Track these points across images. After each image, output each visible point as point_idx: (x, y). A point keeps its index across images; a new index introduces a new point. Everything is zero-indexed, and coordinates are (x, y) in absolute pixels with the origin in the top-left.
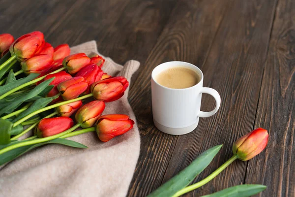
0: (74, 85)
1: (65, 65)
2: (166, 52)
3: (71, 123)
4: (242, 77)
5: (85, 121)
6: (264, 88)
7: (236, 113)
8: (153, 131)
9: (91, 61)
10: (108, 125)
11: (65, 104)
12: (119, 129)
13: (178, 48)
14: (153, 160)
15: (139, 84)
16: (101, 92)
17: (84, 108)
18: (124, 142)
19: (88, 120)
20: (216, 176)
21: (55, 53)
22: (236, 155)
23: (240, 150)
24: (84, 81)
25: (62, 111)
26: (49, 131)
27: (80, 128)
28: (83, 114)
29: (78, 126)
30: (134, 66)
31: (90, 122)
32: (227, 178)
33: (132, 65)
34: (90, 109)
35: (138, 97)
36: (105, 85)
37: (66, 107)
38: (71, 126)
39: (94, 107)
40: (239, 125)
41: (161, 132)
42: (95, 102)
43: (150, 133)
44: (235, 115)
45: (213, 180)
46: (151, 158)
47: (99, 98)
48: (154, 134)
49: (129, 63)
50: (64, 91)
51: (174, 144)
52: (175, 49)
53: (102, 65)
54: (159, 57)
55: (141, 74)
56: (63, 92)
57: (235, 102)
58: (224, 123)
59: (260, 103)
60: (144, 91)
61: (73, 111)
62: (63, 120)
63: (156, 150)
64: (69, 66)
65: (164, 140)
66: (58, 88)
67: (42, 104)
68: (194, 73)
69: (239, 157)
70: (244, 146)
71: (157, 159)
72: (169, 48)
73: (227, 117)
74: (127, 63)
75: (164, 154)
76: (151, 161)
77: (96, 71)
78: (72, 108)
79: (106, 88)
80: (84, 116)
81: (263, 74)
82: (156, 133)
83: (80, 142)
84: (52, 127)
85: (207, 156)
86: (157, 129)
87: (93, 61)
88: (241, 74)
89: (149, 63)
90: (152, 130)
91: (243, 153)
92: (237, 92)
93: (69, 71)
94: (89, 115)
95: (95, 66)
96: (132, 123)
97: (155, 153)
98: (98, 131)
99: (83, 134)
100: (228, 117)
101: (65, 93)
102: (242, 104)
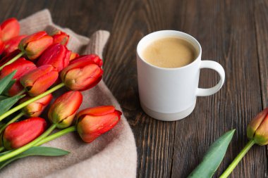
0: (42, 77)
1: (22, 49)
2: (134, 13)
3: (44, 125)
4: (232, 34)
5: (62, 121)
6: (262, 47)
7: (236, 82)
8: (143, 120)
9: (54, 40)
10: (92, 123)
11: (34, 102)
12: (105, 125)
13: (147, 6)
14: (152, 158)
15: (111, 59)
16: (75, 80)
17: (59, 104)
18: (116, 141)
19: (66, 118)
20: (234, 170)
21: (3, 31)
22: (253, 139)
23: (258, 133)
24: (53, 71)
25: (30, 111)
26: (19, 140)
27: (57, 130)
28: (59, 112)
29: (53, 127)
30: (103, 37)
31: (68, 121)
32: (247, 170)
33: (101, 37)
34: (66, 104)
35: (115, 75)
36: (78, 70)
37: (34, 105)
38: (45, 129)
39: (70, 101)
40: (244, 98)
41: (153, 119)
42: (69, 93)
43: (140, 122)
44: (236, 86)
45: (230, 175)
46: (150, 156)
47: (73, 88)
48: (145, 123)
49: (97, 35)
50: (31, 87)
51: (173, 133)
52: (144, 8)
53: (66, 43)
54: (128, 20)
55: (111, 46)
56: (29, 88)
57: (231, 69)
58: (226, 97)
59: (261, 66)
60: (119, 68)
61: (43, 108)
62: (34, 122)
63: (153, 144)
64: (29, 51)
65: (160, 129)
66: (21, 82)
67: (6, 107)
68: (188, 43)
69: (257, 142)
70: (262, 129)
71: (158, 155)
72: (136, 7)
73: (226, 89)
74: (94, 35)
75: (164, 148)
76: (150, 160)
77: (63, 53)
78: (42, 104)
79: (81, 74)
80: (60, 115)
81: (255, 29)
82: (147, 121)
83: (59, 148)
84: (22, 134)
85: (220, 146)
86: (147, 115)
87: (55, 40)
88: (229, 31)
89: (117, 29)
90: (141, 118)
91: (262, 136)
92: (231, 55)
93: (29, 57)
94: (65, 112)
95: (61, 46)
96: (119, 114)
97: (153, 148)
98: (80, 131)
99: (60, 136)
100: (229, 90)
101: (33, 89)
102: (241, 70)
